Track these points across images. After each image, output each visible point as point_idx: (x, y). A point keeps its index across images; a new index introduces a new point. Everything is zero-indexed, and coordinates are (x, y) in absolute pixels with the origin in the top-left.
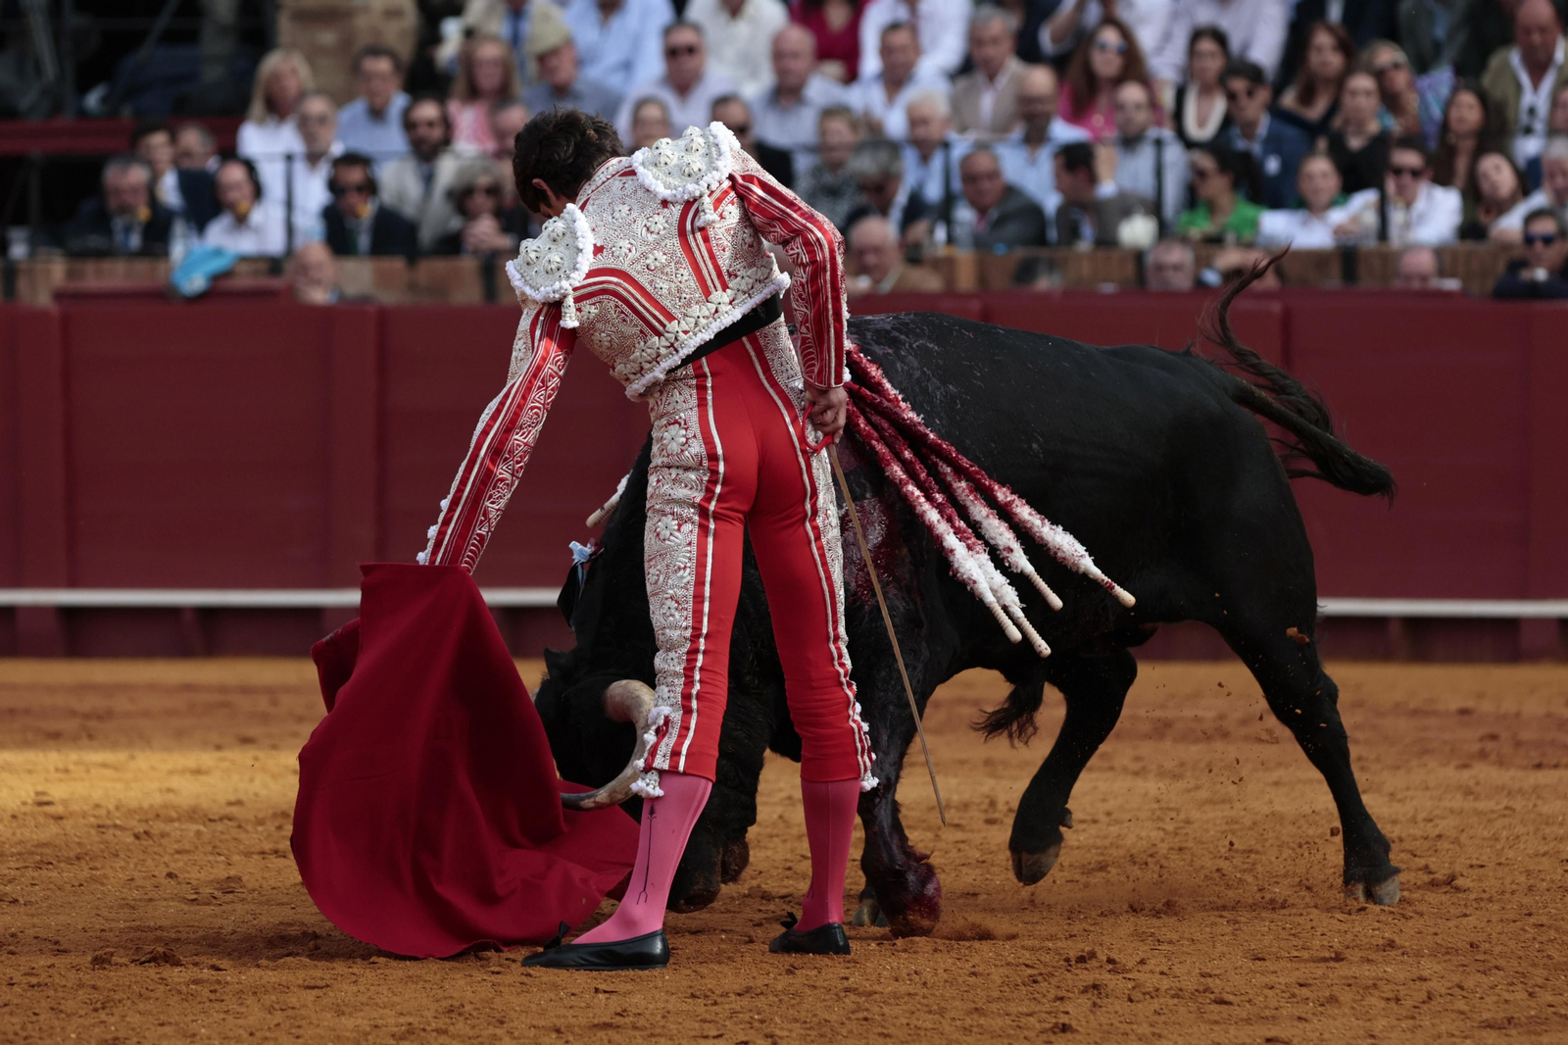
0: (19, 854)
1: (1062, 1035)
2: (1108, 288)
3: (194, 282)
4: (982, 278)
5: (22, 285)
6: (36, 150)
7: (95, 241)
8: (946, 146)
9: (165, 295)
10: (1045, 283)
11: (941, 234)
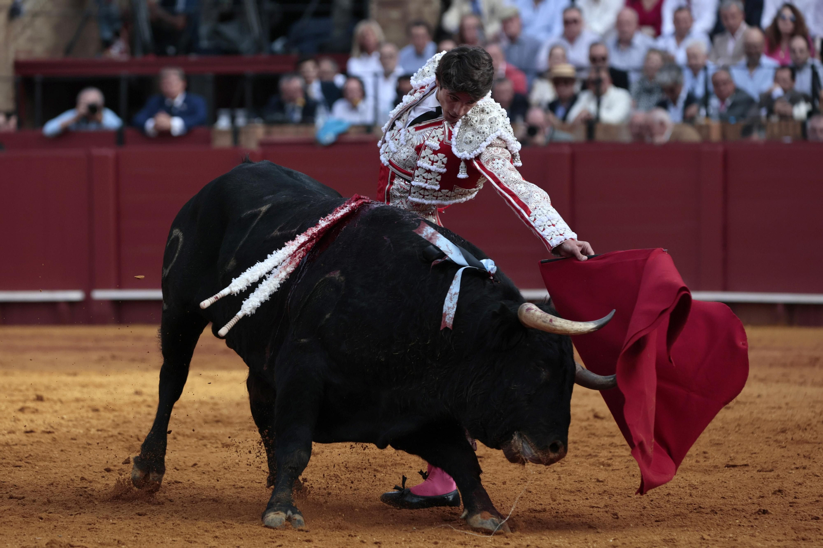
0: (241, 423)
1: (763, 515)
2: (788, 140)
3: (328, 137)
4: (724, 134)
5: (243, 139)
6: (249, 71)
7: (278, 116)
8: (705, 68)
9: (313, 144)
10: (757, 137)
11: (703, 112)
